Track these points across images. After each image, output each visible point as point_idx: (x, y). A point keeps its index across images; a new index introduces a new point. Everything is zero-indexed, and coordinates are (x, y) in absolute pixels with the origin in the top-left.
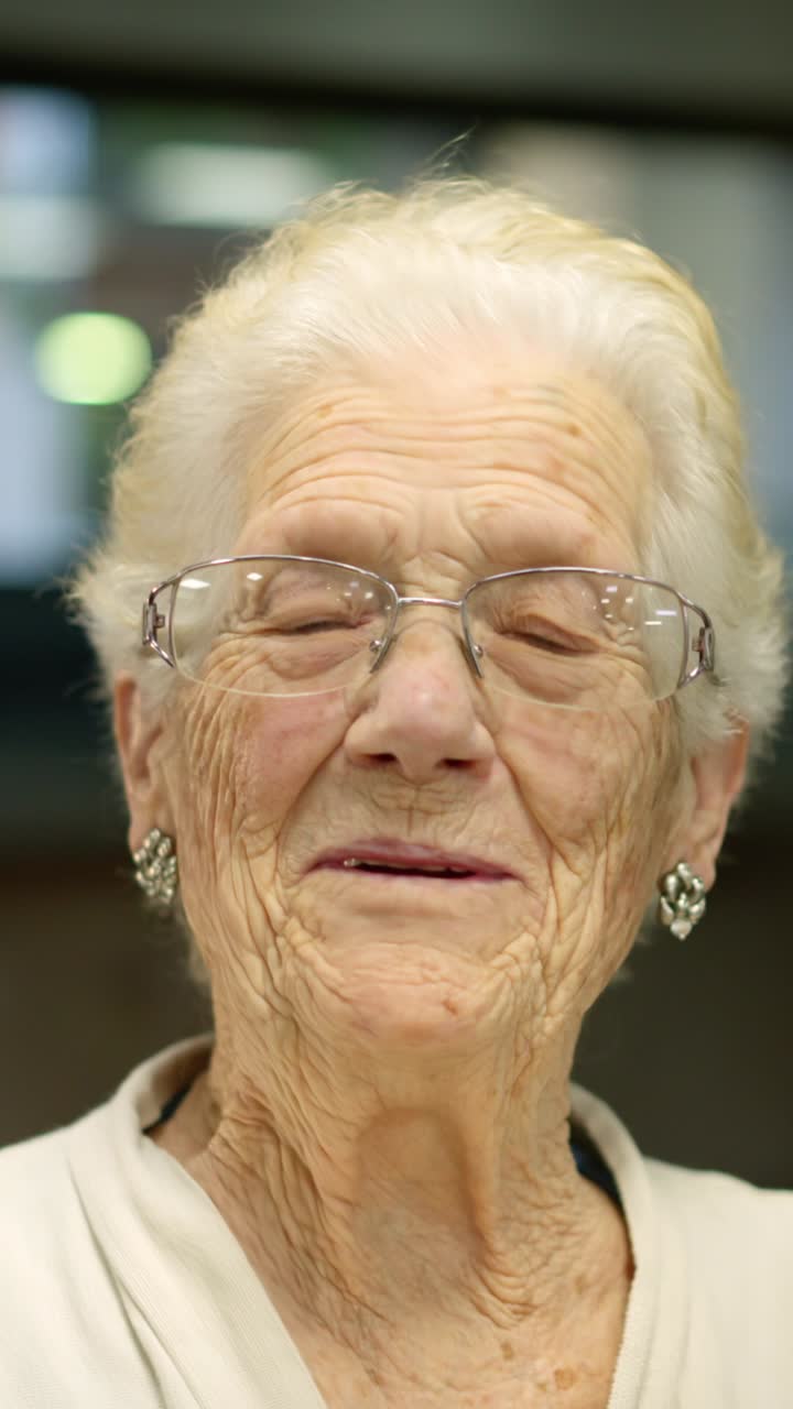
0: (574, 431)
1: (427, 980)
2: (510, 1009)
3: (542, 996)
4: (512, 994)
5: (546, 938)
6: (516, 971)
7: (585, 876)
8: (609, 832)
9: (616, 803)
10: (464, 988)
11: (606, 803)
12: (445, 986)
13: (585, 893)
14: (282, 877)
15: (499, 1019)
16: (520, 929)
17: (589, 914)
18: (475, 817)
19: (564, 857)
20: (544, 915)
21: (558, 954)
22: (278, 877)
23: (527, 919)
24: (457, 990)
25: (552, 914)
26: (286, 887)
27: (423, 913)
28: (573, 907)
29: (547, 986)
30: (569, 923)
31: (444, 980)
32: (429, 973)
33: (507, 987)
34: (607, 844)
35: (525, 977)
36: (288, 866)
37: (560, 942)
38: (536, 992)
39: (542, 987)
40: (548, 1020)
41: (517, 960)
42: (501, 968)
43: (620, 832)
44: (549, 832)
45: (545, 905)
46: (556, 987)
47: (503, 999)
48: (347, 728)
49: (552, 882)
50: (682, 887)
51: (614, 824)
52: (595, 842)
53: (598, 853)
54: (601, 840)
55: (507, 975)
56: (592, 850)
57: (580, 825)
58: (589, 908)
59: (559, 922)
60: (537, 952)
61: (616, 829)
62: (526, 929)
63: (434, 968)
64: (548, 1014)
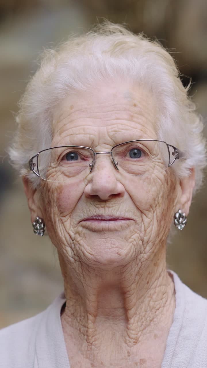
0: (135, 105)
1: (112, 247)
2: (134, 253)
3: (143, 249)
4: (135, 249)
5: (142, 235)
6: (135, 243)
7: (151, 219)
8: (156, 207)
9: (157, 199)
10: (122, 249)
11: (154, 200)
12: (117, 249)
13: (152, 223)
14: (72, 226)
15: (132, 255)
16: (134, 232)
17: (153, 228)
18: (121, 207)
19: (145, 215)
20: (141, 229)
21: (146, 239)
22: (71, 226)
23: (136, 230)
24: (120, 250)
25: (143, 229)
26: (74, 228)
27: (109, 230)
28: (149, 227)
29: (144, 246)
30: (148, 231)
31: (117, 247)
32: (113, 246)
33: (133, 247)
34: (156, 210)
35: (137, 244)
36: (73, 223)
37: (146, 236)
38: (141, 248)
39: (143, 247)
40: (145, 254)
41: (135, 240)
42: (131, 242)
43: (159, 206)
44: (140, 209)
45: (141, 227)
46: (146, 247)
47: (132, 251)
48: (85, 187)
49: (143, 221)
50: (181, 216)
51: (157, 204)
52: (153, 210)
53: (154, 212)
54: (154, 209)
55: (133, 244)
56: (152, 212)
57: (148, 206)
58: (153, 226)
59: (145, 231)
60: (140, 238)
61: (158, 205)
62: (136, 232)
63: (114, 244)
64: (145, 253)
